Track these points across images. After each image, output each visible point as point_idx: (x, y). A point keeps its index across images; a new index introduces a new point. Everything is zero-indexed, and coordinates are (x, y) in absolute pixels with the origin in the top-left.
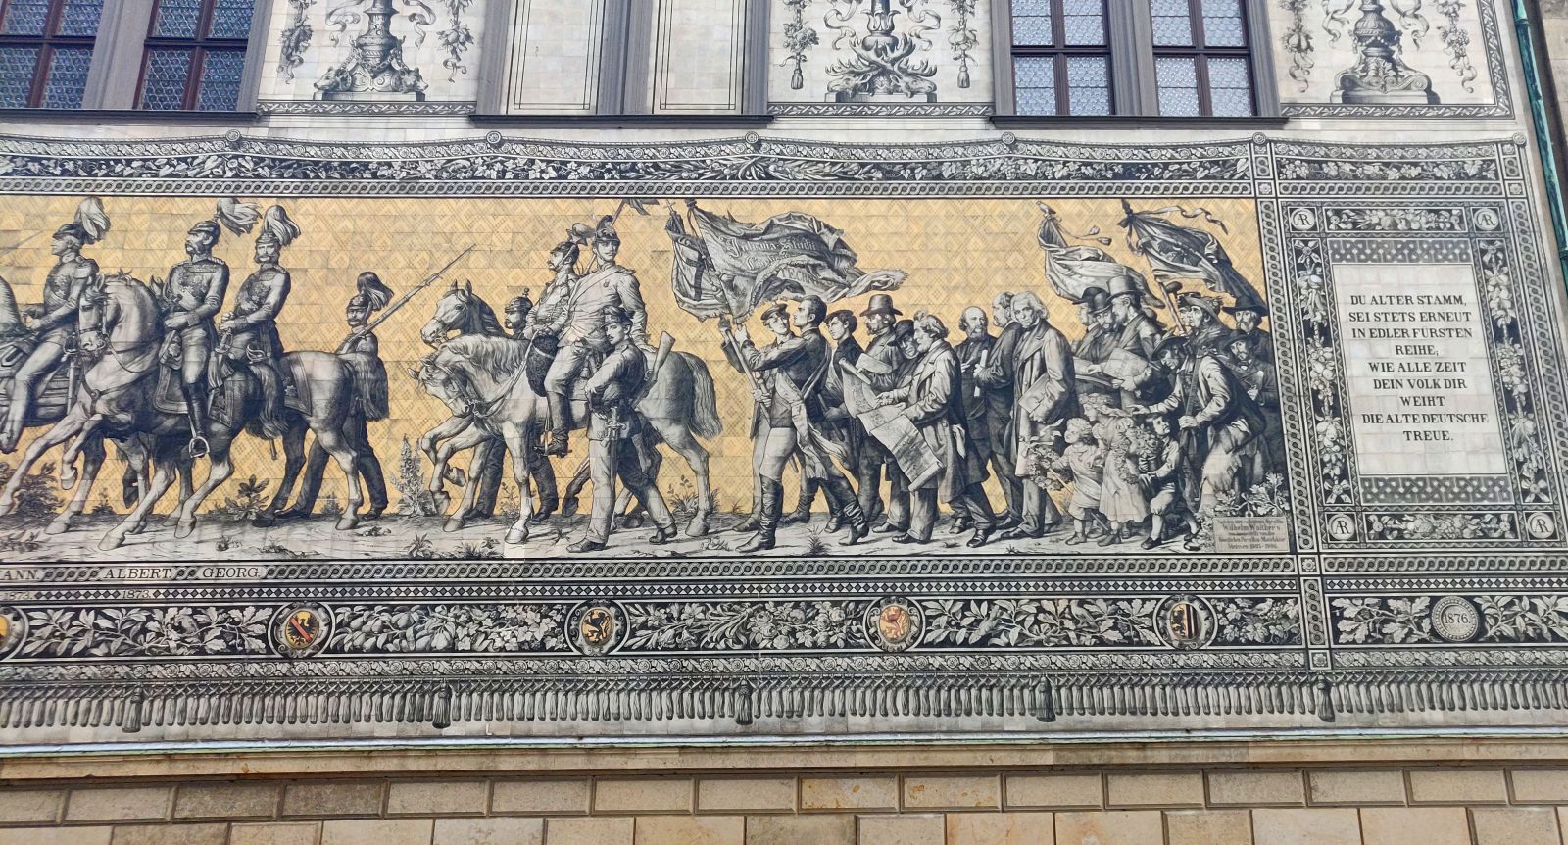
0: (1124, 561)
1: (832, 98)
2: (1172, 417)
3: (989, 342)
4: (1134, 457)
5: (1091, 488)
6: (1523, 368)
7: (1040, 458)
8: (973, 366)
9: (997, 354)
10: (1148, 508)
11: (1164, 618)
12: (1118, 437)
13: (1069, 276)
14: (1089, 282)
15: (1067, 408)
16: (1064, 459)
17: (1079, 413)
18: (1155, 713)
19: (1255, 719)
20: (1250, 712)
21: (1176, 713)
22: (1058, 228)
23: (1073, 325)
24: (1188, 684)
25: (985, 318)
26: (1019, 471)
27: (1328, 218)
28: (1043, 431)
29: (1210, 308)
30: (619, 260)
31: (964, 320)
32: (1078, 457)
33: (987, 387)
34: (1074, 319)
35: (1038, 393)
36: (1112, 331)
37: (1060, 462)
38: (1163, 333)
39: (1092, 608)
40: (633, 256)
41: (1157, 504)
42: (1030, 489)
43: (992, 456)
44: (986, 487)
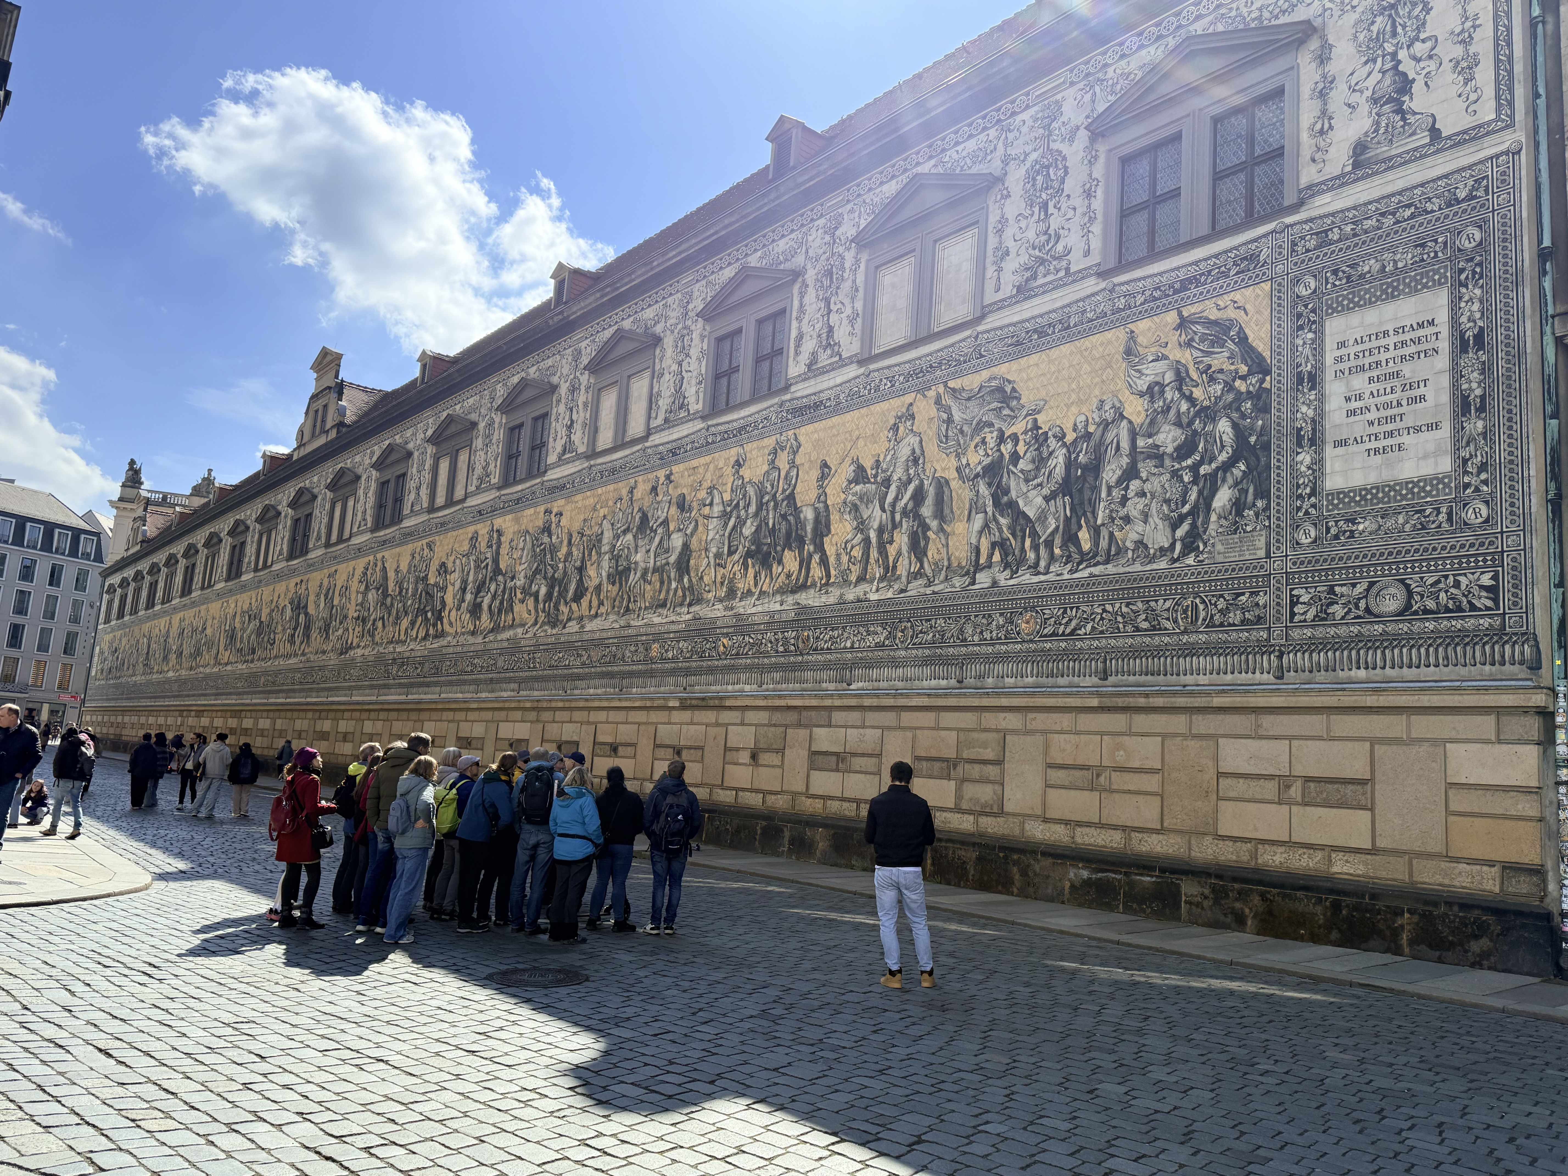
0: (1156, 575)
1: (1015, 291)
2: (1194, 469)
3: (1088, 436)
4: (1167, 501)
5: (1139, 527)
6: (1483, 372)
7: (1111, 511)
8: (1078, 455)
9: (1092, 443)
10: (1173, 536)
11: (1176, 611)
12: (1159, 490)
13: (1139, 378)
14: (1150, 379)
15: (1131, 472)
16: (1125, 509)
17: (1137, 476)
18: (1165, 675)
19: (1229, 677)
20: (1225, 673)
21: (1178, 675)
22: (1135, 344)
23: (1139, 412)
24: (1187, 655)
25: (1087, 420)
26: (1099, 522)
27: (1327, 279)
28: (1115, 493)
29: (1229, 380)
30: (915, 429)
31: (1075, 425)
32: (1134, 507)
33: (1085, 468)
34: (1140, 408)
35: (1113, 467)
36: (1162, 411)
37: (1123, 512)
38: (1194, 406)
39: (1134, 608)
40: (920, 425)
41: (1180, 533)
42: (1104, 533)
43: (1085, 514)
44: (1080, 534)
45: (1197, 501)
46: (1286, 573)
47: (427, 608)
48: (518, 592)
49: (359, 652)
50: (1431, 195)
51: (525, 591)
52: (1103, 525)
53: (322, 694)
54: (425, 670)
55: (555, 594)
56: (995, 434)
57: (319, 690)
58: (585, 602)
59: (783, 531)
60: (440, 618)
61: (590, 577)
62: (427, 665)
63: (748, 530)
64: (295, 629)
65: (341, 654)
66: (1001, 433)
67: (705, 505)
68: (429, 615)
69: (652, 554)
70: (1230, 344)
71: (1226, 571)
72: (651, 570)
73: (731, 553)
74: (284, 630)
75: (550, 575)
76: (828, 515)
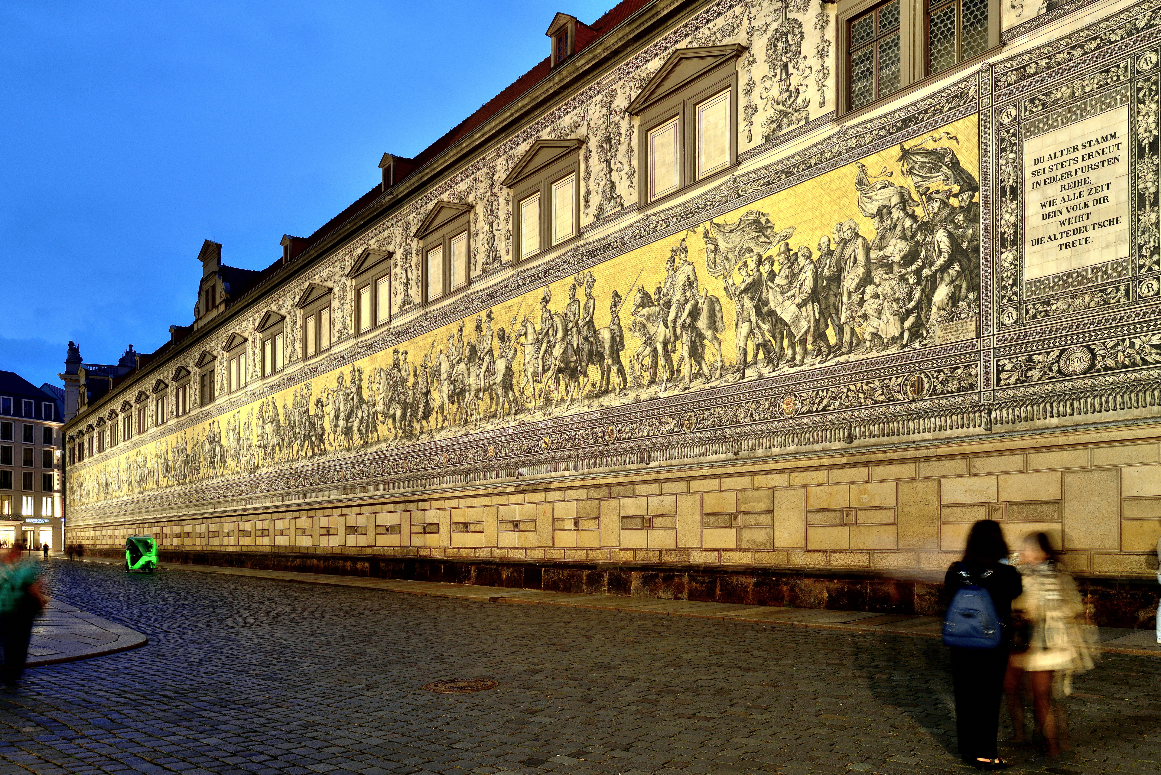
0: (889, 359)
1: (764, 141)
2: (918, 272)
3: (830, 253)
4: (896, 300)
5: (875, 322)
6: (1156, 173)
7: (852, 312)
8: (823, 269)
9: (834, 259)
10: (902, 327)
12: (890, 291)
13: (870, 203)
15: (867, 280)
16: (863, 309)
17: (872, 282)
18: (898, 435)
19: (949, 433)
20: (946, 429)
21: (908, 434)
22: (866, 175)
24: (915, 418)
25: (829, 241)
26: (842, 321)
27: (1025, 107)
28: (854, 296)
29: (944, 198)
30: (688, 259)
31: (820, 245)
32: (870, 307)
33: (829, 279)
35: (852, 276)
36: (890, 229)
37: (861, 312)
38: (917, 222)
39: (872, 386)
40: (692, 256)
41: (908, 324)
42: (847, 329)
43: (830, 315)
44: (828, 332)
45: (921, 298)
46: (994, 348)
47: (312, 434)
48: (379, 415)
49: (265, 470)
50: (1114, 27)
51: (385, 415)
52: (846, 323)
53: (241, 503)
54: (316, 480)
55: (408, 415)
56: (755, 258)
57: (238, 501)
58: (432, 419)
59: (586, 350)
60: (322, 440)
61: (434, 399)
62: (316, 476)
63: (558, 351)
64: (214, 457)
65: (251, 473)
66: (760, 256)
67: (521, 335)
68: (313, 438)
69: (482, 377)
70: (944, 169)
71: (945, 350)
72: (482, 390)
73: (545, 371)
74: (205, 459)
75: (402, 400)
76: (622, 334)
